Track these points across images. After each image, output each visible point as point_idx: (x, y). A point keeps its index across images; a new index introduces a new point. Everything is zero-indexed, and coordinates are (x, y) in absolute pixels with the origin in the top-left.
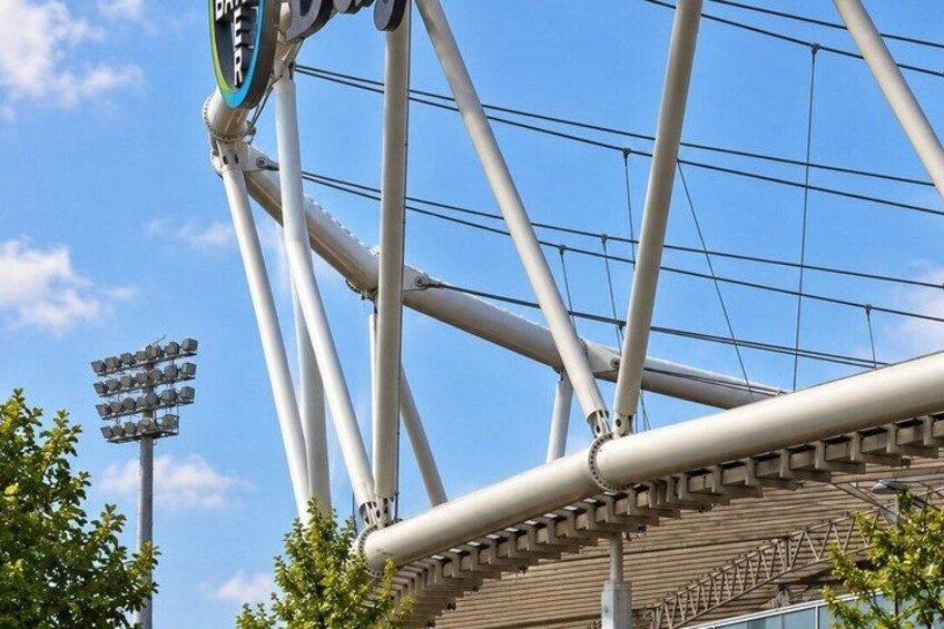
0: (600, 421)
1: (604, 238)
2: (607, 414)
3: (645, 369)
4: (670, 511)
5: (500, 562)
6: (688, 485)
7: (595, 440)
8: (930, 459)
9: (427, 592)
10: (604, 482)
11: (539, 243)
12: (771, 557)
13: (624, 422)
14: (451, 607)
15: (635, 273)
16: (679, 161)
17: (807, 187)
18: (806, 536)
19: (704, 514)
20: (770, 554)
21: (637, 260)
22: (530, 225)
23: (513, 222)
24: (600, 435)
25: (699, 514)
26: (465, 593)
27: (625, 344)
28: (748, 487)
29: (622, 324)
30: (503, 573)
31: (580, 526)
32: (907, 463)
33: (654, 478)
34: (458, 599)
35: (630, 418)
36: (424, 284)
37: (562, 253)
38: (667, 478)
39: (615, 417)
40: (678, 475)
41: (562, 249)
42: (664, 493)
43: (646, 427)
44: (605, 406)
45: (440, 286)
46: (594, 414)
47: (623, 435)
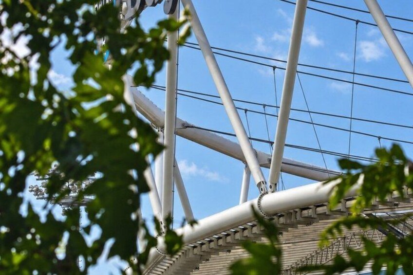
0: (263, 186)
1: (264, 106)
2: (266, 183)
3: (283, 163)
4: (293, 226)
5: (218, 248)
6: (301, 215)
7: (260, 195)
8: (406, 204)
9: (187, 261)
10: (264, 213)
11: (236, 109)
12: (338, 247)
13: (273, 186)
14: (197, 268)
15: (278, 121)
16: (297, 72)
17: (353, 83)
18: (353, 237)
19: (309, 227)
20: (337, 245)
21: (279, 115)
22: (232, 100)
23: (225, 99)
24: (262, 192)
25: (306, 227)
26: (203, 262)
27: (273, 152)
28: (328, 215)
29: (272, 143)
30: (220, 253)
31: (254, 232)
32: (397, 205)
33: (286, 212)
34: (200, 265)
35: (276, 184)
36: (186, 126)
37: (246, 112)
38: (292, 211)
39: (269, 184)
40: (297, 210)
41: (246, 111)
42: (290, 218)
43: (283, 189)
44: (265, 180)
45: (192, 127)
46: (260, 183)
47: (273, 192)
